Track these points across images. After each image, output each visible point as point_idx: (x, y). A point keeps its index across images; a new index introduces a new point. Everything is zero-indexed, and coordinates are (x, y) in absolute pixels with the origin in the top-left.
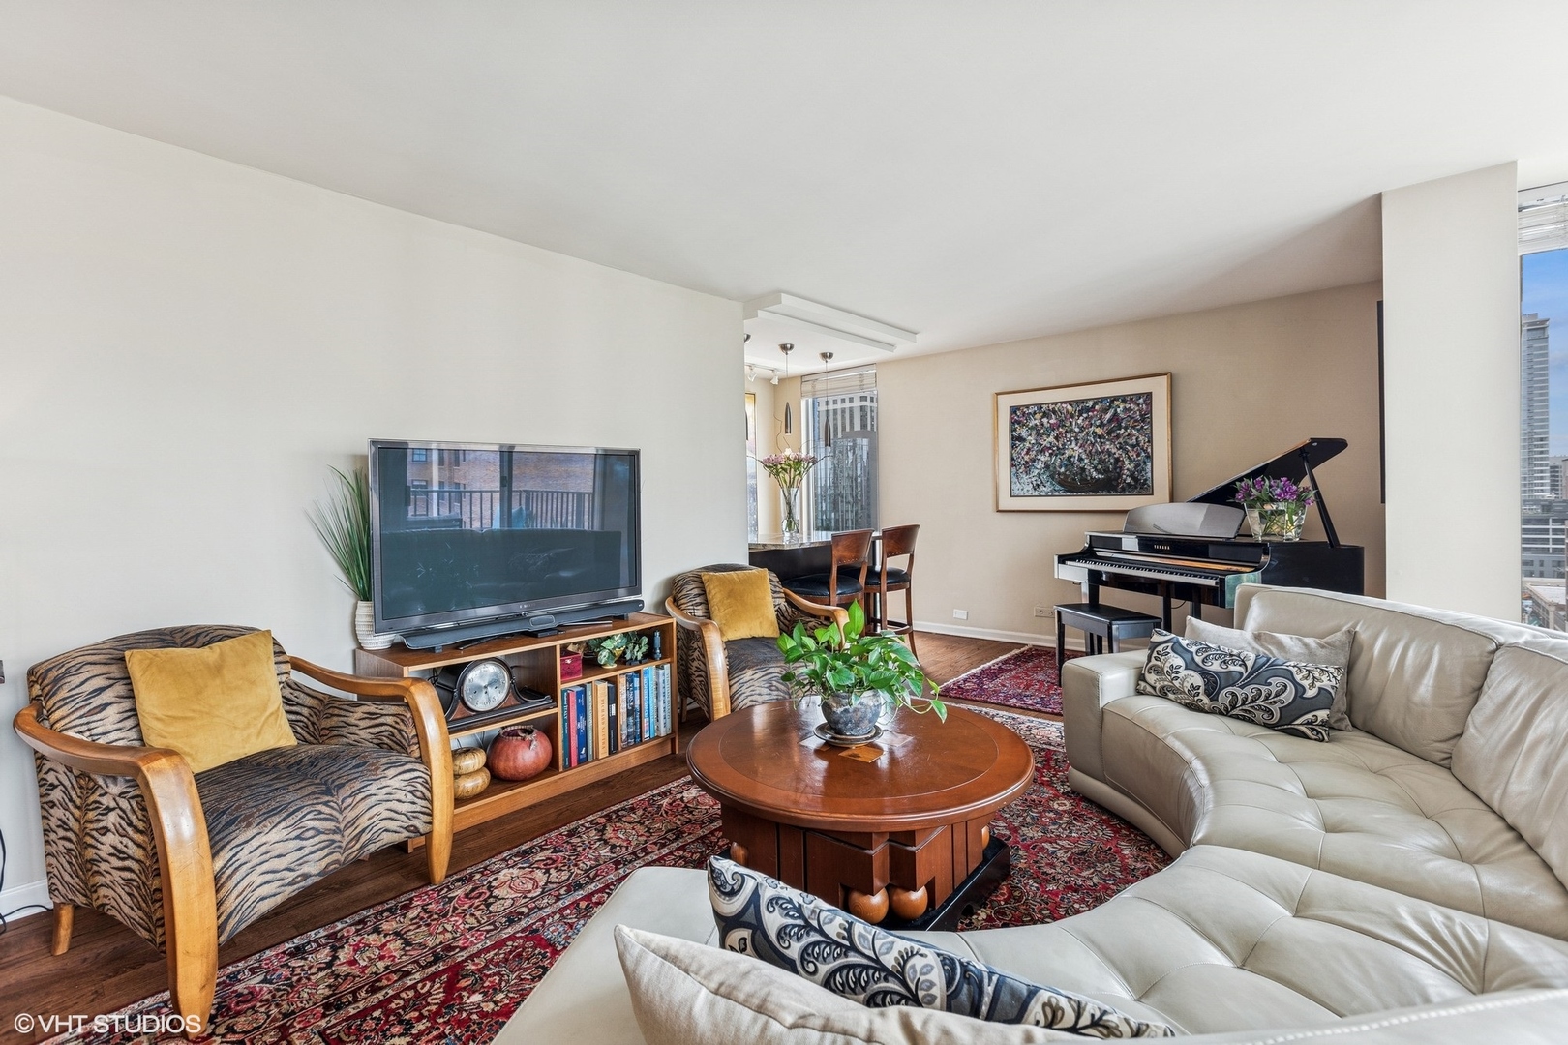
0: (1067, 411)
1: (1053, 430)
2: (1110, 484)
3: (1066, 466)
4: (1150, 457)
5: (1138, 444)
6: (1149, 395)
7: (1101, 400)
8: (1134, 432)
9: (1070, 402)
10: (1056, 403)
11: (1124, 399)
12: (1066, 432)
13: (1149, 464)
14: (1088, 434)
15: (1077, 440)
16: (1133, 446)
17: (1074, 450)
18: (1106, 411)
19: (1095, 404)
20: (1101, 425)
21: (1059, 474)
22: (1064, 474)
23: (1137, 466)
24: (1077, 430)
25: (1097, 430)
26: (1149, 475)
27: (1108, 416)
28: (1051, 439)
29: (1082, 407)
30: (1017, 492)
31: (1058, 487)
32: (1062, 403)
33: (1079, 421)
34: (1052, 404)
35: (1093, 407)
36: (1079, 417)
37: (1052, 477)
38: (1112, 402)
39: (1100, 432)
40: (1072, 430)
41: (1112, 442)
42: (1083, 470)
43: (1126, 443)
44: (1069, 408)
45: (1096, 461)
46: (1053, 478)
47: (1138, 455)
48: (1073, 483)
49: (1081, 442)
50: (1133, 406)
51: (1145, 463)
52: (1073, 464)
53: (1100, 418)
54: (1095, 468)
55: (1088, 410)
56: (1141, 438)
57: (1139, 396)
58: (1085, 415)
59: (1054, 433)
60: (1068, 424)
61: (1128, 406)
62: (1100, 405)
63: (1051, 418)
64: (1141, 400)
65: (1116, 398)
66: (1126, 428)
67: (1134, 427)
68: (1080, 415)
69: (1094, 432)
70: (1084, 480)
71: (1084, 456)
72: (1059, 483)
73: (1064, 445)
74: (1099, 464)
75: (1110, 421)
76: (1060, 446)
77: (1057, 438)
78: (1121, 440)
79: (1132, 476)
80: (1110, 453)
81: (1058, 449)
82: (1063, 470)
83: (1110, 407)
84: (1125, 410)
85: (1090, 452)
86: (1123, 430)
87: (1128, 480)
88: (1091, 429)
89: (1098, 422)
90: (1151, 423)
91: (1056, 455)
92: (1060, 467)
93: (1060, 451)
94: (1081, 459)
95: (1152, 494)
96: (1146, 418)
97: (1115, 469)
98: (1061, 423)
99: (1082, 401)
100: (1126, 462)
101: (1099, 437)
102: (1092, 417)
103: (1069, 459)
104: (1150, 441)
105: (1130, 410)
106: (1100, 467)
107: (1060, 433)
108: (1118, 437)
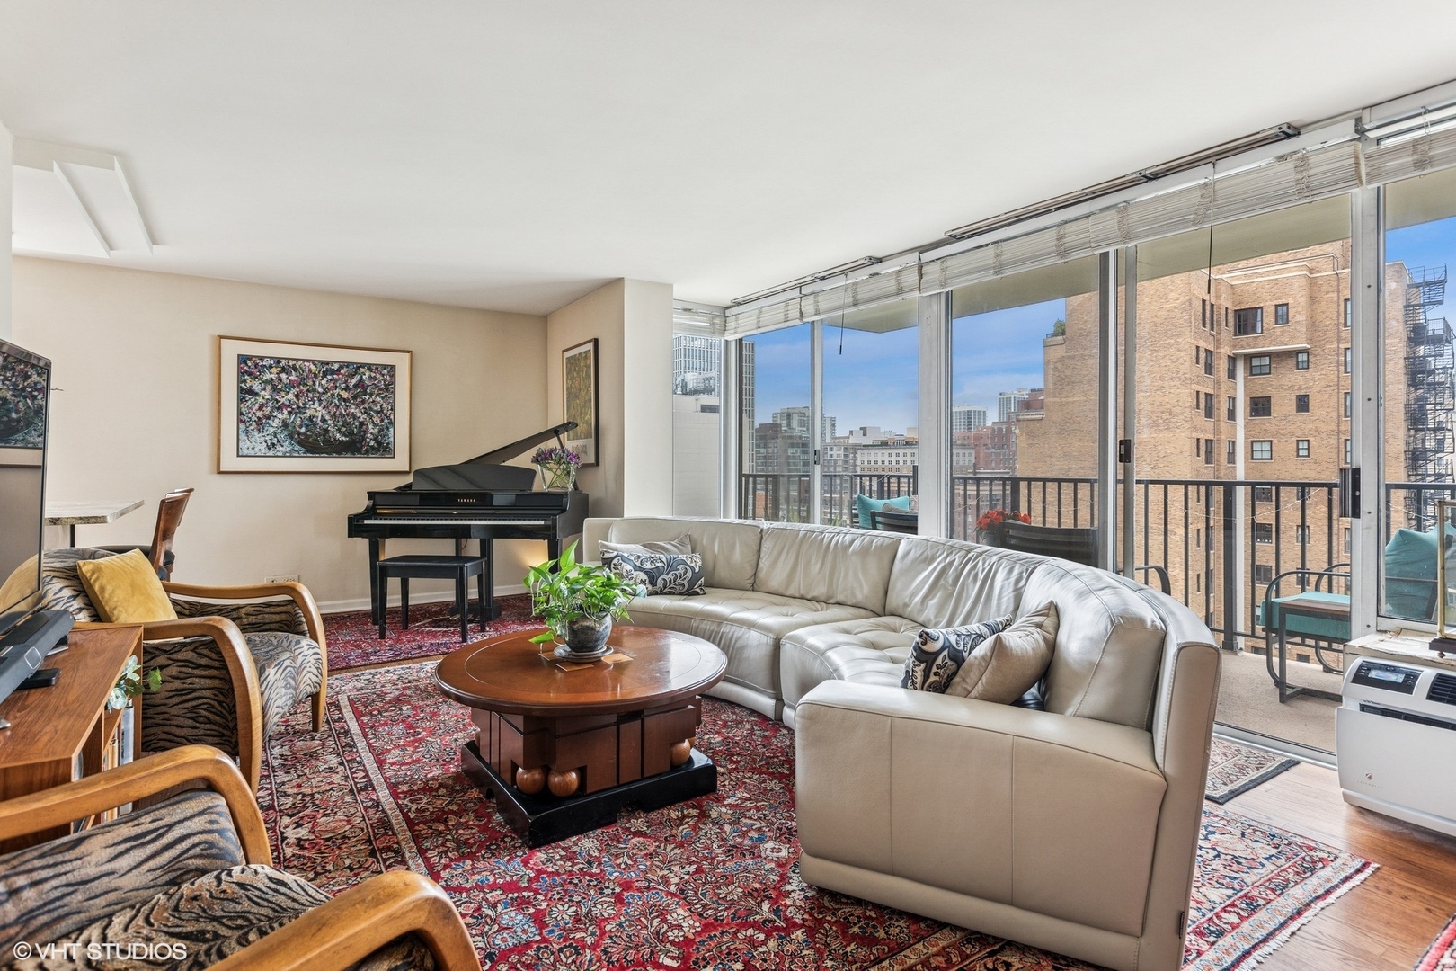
0: (310, 370)
1: (293, 387)
2: (353, 446)
3: (307, 426)
4: (392, 423)
5: (382, 411)
6: (393, 368)
7: (348, 365)
8: (379, 399)
9: (314, 362)
10: (297, 360)
11: (369, 367)
12: (308, 391)
13: (392, 430)
14: (332, 396)
15: (320, 400)
16: (377, 412)
17: (316, 410)
18: (352, 376)
19: (341, 367)
20: (347, 389)
21: (299, 434)
22: (305, 434)
23: (380, 431)
24: (321, 390)
25: (342, 393)
26: (392, 439)
27: (354, 381)
28: (291, 396)
29: (327, 368)
30: (246, 452)
31: (297, 447)
32: (304, 360)
33: (324, 382)
34: (293, 360)
35: (338, 370)
36: (323, 377)
37: (291, 436)
38: (358, 368)
39: (345, 395)
40: (314, 390)
41: (357, 407)
42: (326, 431)
43: (371, 409)
44: (313, 367)
45: (340, 423)
46: (292, 438)
47: (382, 421)
48: (314, 443)
49: (324, 403)
50: (378, 376)
51: (388, 428)
52: (315, 425)
53: (346, 382)
54: (339, 430)
55: (333, 372)
56: (385, 406)
57: (384, 367)
58: (329, 377)
59: (294, 391)
60: (310, 383)
61: (373, 375)
62: (346, 369)
63: (291, 374)
64: (386, 371)
65: (362, 365)
66: (371, 395)
67: (378, 395)
68: (325, 375)
69: (339, 395)
70: (327, 441)
71: (327, 417)
72: (299, 443)
73: (305, 404)
74: (343, 426)
75: (356, 386)
76: (301, 405)
77: (297, 396)
78: (366, 405)
79: (376, 439)
80: (354, 417)
81: (298, 407)
82: (303, 430)
83: (356, 373)
84: (370, 377)
85: (334, 413)
86: (367, 397)
87: (372, 443)
88: (337, 392)
89: (343, 386)
90: (394, 393)
91: (296, 414)
92: (301, 427)
93: (300, 410)
94: (324, 420)
95: (394, 457)
96: (390, 387)
97: (359, 432)
98: (302, 382)
99: (327, 363)
100: (371, 427)
101: (345, 400)
102: (336, 380)
103: (310, 419)
104: (393, 409)
105: (375, 378)
106: (344, 429)
107: (301, 391)
108: (363, 402)
